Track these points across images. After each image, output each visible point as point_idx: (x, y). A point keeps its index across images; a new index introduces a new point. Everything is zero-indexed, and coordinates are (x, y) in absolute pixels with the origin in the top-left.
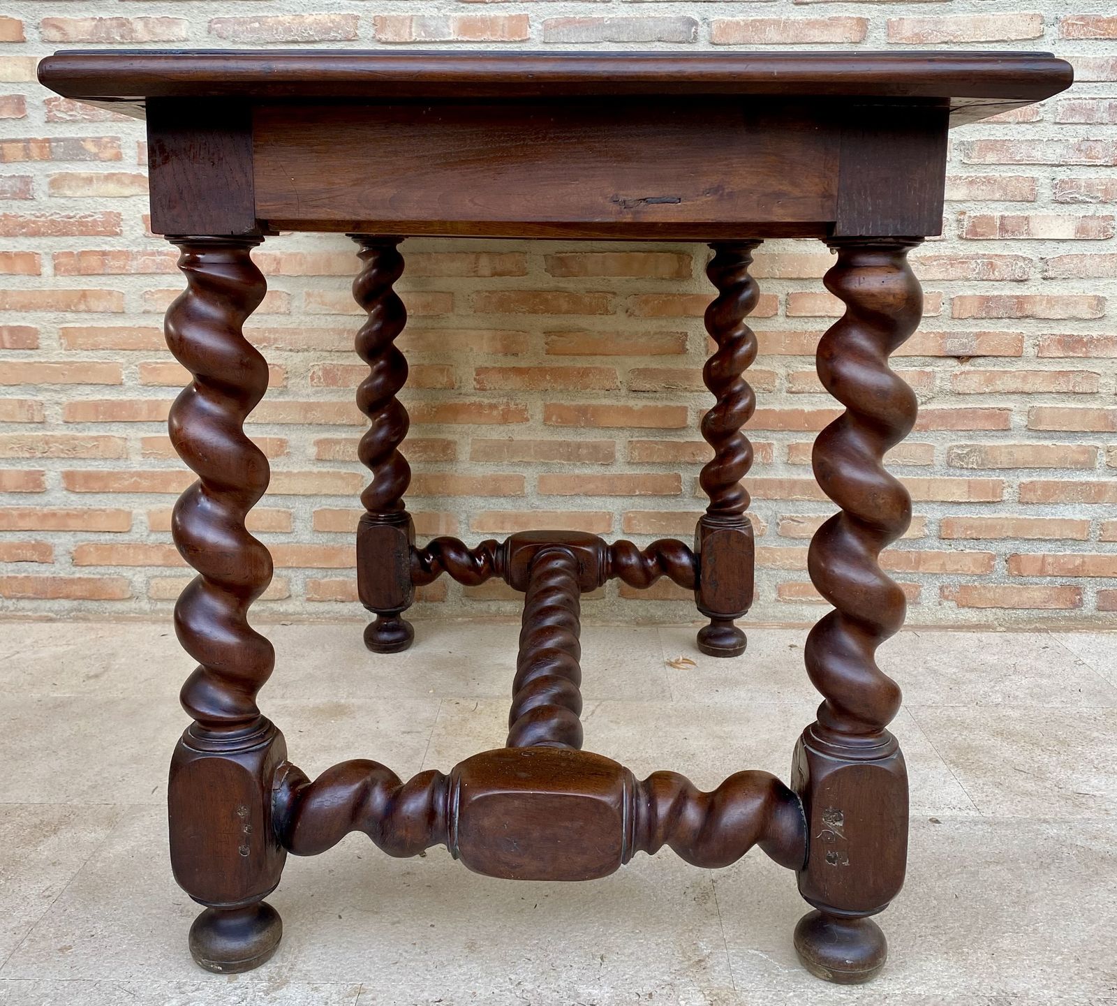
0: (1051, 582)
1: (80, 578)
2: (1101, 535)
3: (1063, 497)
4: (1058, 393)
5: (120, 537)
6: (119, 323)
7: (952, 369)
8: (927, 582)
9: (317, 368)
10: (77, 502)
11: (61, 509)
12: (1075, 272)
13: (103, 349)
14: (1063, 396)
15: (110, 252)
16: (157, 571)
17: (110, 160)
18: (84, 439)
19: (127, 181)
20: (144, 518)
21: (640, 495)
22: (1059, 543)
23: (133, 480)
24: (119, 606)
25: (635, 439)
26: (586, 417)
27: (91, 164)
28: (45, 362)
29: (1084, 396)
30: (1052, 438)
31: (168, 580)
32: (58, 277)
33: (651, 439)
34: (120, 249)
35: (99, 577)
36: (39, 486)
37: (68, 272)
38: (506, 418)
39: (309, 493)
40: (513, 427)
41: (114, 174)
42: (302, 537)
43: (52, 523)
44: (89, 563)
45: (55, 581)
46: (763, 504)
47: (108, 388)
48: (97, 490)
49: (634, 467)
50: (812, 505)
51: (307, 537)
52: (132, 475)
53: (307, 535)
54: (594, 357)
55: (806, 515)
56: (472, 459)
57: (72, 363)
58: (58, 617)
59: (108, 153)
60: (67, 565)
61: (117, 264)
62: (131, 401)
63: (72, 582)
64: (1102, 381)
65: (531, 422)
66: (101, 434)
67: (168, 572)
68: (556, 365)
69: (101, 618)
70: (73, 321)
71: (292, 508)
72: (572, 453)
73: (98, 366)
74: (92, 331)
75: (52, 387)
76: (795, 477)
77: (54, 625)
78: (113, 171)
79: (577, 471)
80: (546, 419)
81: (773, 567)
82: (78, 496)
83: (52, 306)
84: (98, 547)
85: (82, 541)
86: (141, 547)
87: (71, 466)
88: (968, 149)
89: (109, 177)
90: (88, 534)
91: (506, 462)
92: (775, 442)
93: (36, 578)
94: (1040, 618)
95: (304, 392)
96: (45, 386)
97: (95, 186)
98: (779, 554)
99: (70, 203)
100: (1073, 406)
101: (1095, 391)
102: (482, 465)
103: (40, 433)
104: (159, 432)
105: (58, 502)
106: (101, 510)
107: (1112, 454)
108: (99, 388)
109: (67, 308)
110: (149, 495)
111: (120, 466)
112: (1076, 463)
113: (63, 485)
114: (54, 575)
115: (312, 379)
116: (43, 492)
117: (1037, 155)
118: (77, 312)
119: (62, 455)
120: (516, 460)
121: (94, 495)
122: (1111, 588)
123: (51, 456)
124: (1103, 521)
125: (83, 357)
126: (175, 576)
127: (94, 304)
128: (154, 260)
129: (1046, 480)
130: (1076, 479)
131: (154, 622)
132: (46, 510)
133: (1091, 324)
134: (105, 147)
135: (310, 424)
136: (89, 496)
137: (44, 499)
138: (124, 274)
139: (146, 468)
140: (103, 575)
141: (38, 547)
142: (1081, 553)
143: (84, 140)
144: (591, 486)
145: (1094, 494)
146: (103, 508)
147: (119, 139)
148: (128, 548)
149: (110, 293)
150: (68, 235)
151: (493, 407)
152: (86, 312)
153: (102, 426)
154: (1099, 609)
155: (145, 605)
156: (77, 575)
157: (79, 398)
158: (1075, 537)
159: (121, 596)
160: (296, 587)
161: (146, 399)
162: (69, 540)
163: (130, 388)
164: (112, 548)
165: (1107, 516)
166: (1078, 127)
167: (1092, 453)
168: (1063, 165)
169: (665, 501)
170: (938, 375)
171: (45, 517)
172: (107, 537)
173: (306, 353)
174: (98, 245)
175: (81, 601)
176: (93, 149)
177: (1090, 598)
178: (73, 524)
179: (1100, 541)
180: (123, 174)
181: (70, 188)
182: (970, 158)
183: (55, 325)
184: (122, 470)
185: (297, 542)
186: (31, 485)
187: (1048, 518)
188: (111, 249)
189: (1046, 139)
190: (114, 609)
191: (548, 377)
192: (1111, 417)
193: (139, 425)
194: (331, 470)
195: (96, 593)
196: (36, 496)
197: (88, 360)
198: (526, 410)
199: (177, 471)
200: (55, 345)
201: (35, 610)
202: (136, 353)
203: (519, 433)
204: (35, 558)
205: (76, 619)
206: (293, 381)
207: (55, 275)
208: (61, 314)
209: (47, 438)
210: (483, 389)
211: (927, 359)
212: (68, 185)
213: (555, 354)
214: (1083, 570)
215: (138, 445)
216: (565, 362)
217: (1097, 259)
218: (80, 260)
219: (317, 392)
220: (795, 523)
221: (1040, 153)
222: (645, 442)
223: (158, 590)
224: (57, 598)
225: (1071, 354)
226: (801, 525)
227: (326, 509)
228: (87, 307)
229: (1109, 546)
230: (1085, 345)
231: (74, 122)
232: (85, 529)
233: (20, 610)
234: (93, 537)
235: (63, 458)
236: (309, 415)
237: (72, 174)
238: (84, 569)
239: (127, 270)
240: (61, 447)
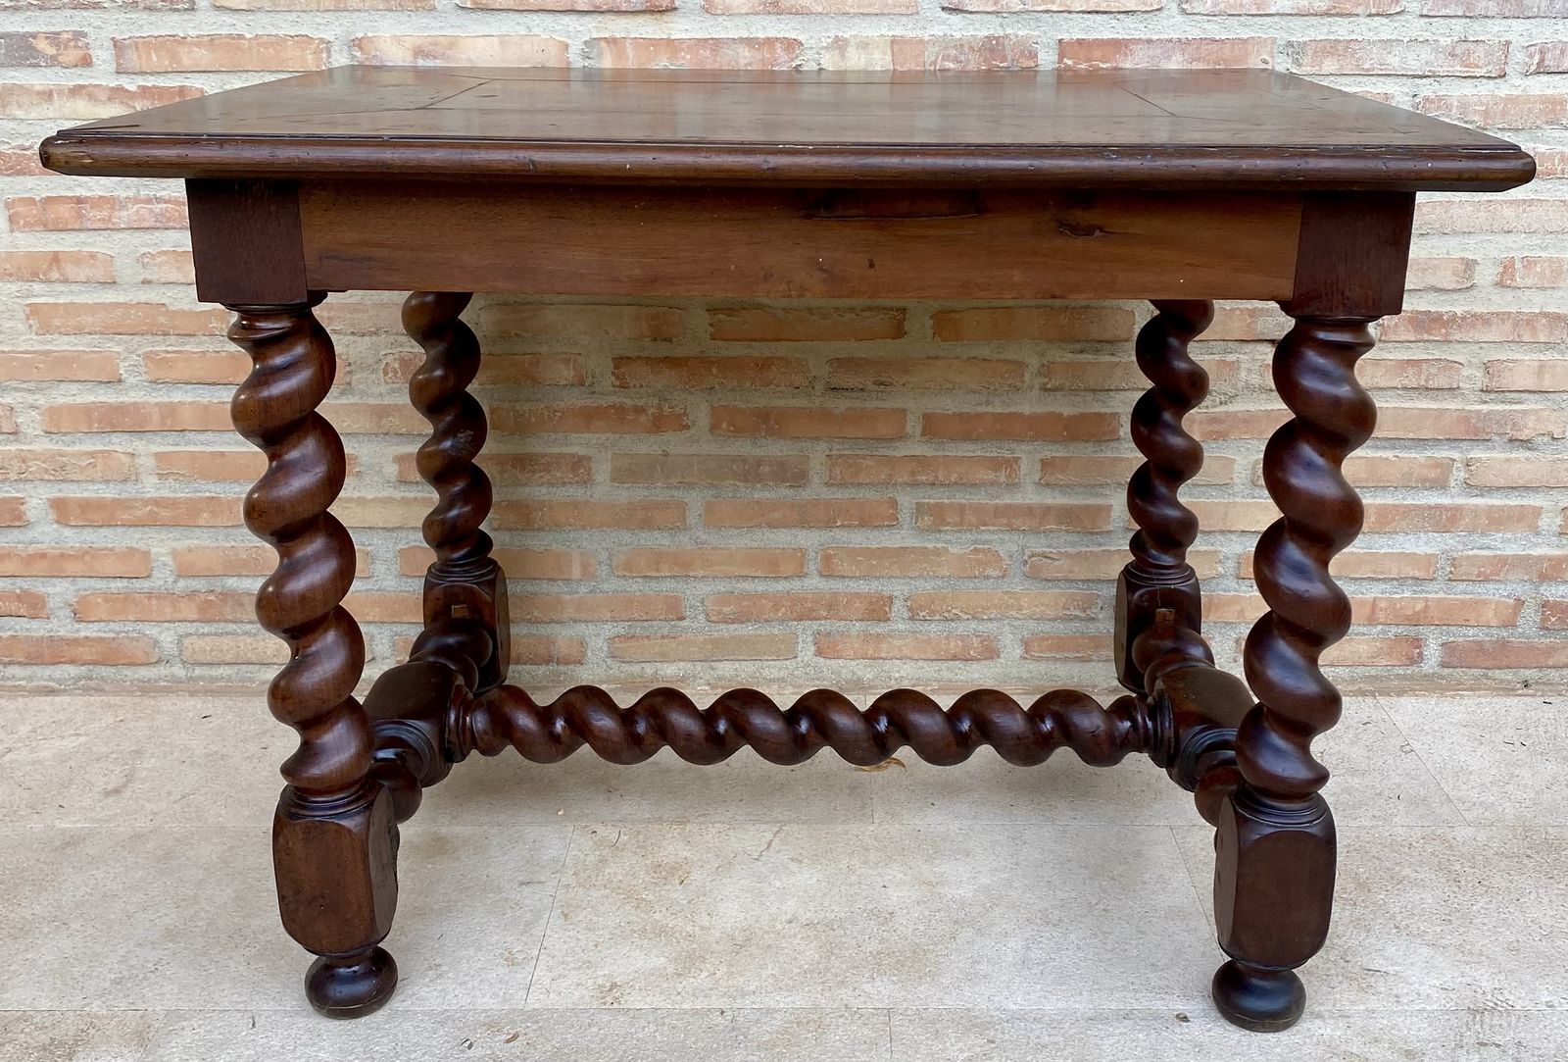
0: (1384, 632)
1: (87, 637)
2: (1451, 573)
3: (1404, 524)
4: (1405, 388)
5: (137, 584)
6: (109, 296)
7: (1264, 357)
8: (1220, 633)
9: (391, 357)
10: (73, 538)
11: (53, 548)
12: (1437, 225)
13: (91, 334)
14: (1411, 392)
15: (86, 197)
16: (191, 628)
17: (76, 66)
18: (74, 455)
19: (103, 98)
20: (168, 559)
21: (842, 526)
22: (1395, 582)
23: (149, 508)
24: (144, 673)
25: (834, 452)
26: (766, 423)
27: (48, 70)
28: (9, 352)
29: (1440, 392)
30: (1394, 448)
31: (207, 639)
32: (17, 234)
33: (857, 452)
34: (100, 194)
35: (112, 635)
36: (19, 518)
37: (30, 227)
38: (658, 425)
39: (391, 526)
40: (669, 436)
41: (82, 87)
42: (385, 583)
43: (41, 567)
44: (97, 618)
45: (53, 641)
46: (1006, 537)
47: (103, 386)
48: (101, 524)
49: (834, 489)
50: (1070, 538)
51: (392, 583)
52: (146, 502)
53: (391, 580)
54: (777, 344)
55: (1063, 551)
56: (613, 480)
57: (47, 353)
58: (63, 687)
59: (71, 56)
60: (68, 621)
61: (99, 215)
62: (135, 403)
63: (76, 642)
64: (1466, 372)
65: (692, 431)
66: (98, 448)
67: (206, 629)
68: (724, 353)
69: (120, 689)
70: (42, 294)
71: (370, 545)
72: (751, 472)
73: (86, 357)
74: (71, 308)
75: (24, 386)
76: (1050, 501)
77: (57, 699)
78: (81, 82)
79: (757, 496)
80: (714, 428)
81: (1017, 616)
82: (76, 530)
83: (11, 275)
84: (107, 597)
85: (86, 590)
86: (169, 597)
87: (60, 491)
88: (1298, 53)
89: (76, 91)
90: (92, 580)
91: (660, 484)
92: (1023, 456)
93: (27, 637)
94: (1366, 677)
95: (376, 390)
96: (14, 384)
97: (56, 104)
98: (1026, 600)
99: (23, 129)
100: (1424, 405)
101: (1455, 386)
102: (628, 488)
103: (13, 448)
104: (177, 445)
105: (47, 539)
106: (106, 549)
107: (1472, 468)
108: (89, 386)
109: (34, 277)
110: (171, 529)
111: (129, 491)
112: (1424, 480)
113: (52, 516)
114: (52, 634)
115: (386, 373)
116: (27, 525)
117: (1394, 62)
118: (49, 281)
119: (47, 477)
120: (674, 481)
121: (96, 529)
122: (1461, 639)
123: (31, 477)
124: (1455, 555)
125: (63, 344)
126: (215, 634)
127: (70, 270)
128: (151, 210)
129: (1382, 502)
130: (1423, 502)
131: (193, 694)
132: (31, 550)
133: (1455, 296)
134: (66, 47)
135: (387, 434)
136: (89, 530)
137: (30, 534)
138: (112, 230)
139: (165, 493)
140: (118, 633)
141: (23, 597)
142: (1424, 595)
143: (34, 36)
144: (776, 515)
145: (1445, 520)
146: (110, 546)
147: (85, 35)
148: (149, 599)
149: (93, 256)
150: (25, 174)
151: (639, 410)
152: (61, 282)
153: (98, 437)
154: (1443, 665)
155: (179, 671)
156: (83, 634)
157: (61, 400)
158: (1417, 575)
159: (144, 660)
160: (380, 646)
161: (157, 400)
162: (68, 589)
163: (133, 387)
164: (127, 598)
165: (1461, 548)
166: (1453, 21)
167: (1446, 467)
168: (1429, 77)
169: (876, 533)
170: (1243, 366)
171: (31, 559)
172: (119, 584)
173: (374, 338)
174: (69, 188)
175: (91, 667)
176: (51, 51)
177: (1433, 652)
178: (71, 567)
179: (1450, 580)
180: (95, 86)
181: (20, 107)
182: (1300, 65)
183: (19, 300)
184: (133, 495)
185: (378, 590)
186: (7, 517)
187: (1383, 551)
188: (89, 194)
189: (1408, 39)
190: (137, 676)
191: (714, 371)
192: (1473, 421)
193: (149, 436)
194: (420, 495)
195: (110, 655)
196: (16, 532)
197: (69, 348)
198: (685, 414)
199: (207, 498)
200: (21, 327)
201: (30, 678)
202: (137, 338)
203: (674, 443)
204: (22, 612)
205: (87, 691)
206: (358, 376)
207: (12, 231)
208: (26, 286)
209: (23, 454)
210: (624, 386)
211: (1230, 344)
212: (17, 102)
213: (722, 340)
214: (1426, 617)
215: (151, 462)
216: (737, 350)
217: (1469, 208)
218: (44, 209)
219: (393, 391)
220: (1049, 561)
221: (1398, 59)
222: (848, 456)
223: (194, 652)
224: (58, 663)
225: (1426, 337)
226: (1056, 563)
227: (414, 547)
228: (63, 275)
229: (1462, 586)
230: (1445, 324)
231: (16, 9)
232: (88, 575)
233: (8, 679)
234: (100, 584)
235: (49, 481)
236: (384, 421)
237: (21, 87)
238: (91, 625)
239: (113, 224)
240: (44, 465)
